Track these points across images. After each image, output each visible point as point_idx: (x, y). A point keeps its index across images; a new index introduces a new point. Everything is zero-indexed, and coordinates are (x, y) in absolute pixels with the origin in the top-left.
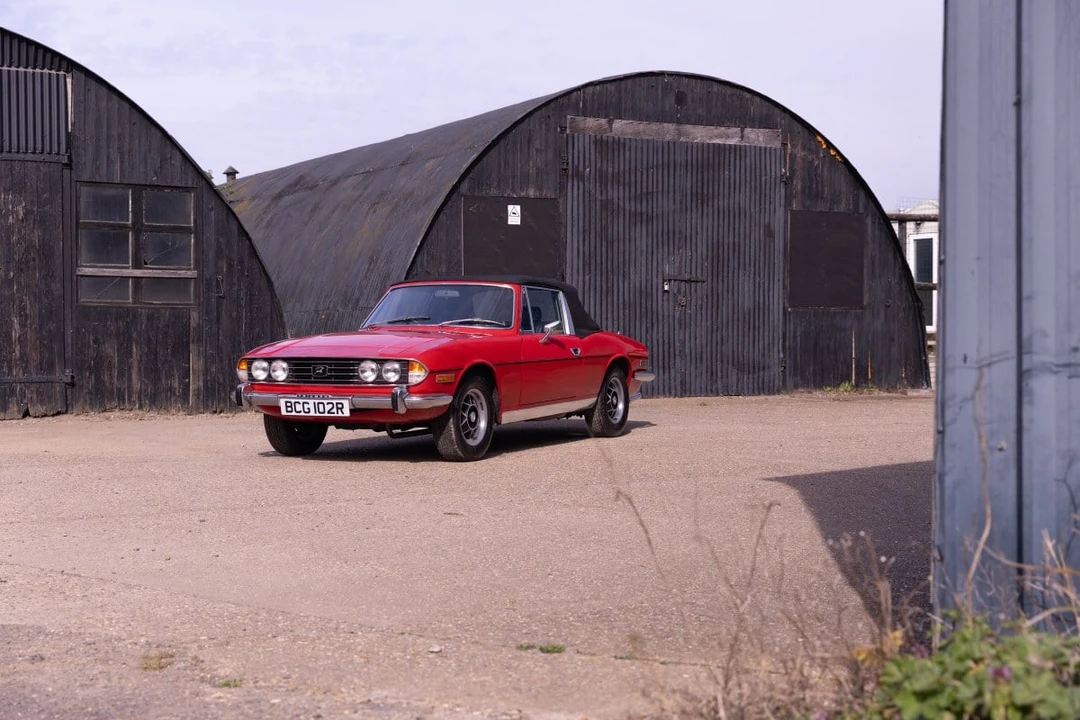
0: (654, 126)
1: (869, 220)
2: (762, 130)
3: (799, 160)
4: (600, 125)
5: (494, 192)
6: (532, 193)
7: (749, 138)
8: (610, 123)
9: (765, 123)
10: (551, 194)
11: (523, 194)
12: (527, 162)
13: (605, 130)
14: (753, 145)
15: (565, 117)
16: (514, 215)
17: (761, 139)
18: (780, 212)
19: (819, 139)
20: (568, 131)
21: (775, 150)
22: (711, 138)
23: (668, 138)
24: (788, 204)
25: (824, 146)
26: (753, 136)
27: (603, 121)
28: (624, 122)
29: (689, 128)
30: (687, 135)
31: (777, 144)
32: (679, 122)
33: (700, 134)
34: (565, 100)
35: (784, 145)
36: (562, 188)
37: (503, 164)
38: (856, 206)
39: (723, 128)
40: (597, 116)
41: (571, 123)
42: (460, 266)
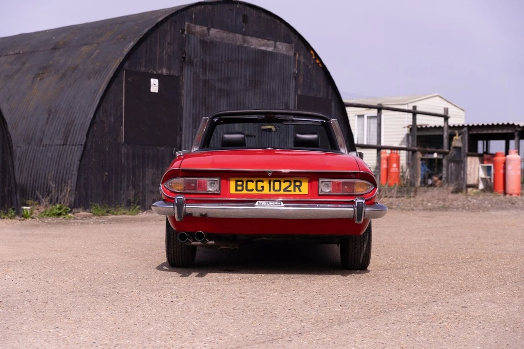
0: (231, 35)
1: (333, 104)
2: (285, 44)
3: (302, 64)
4: (203, 31)
5: (143, 69)
6: (165, 71)
7: (278, 48)
8: (209, 30)
9: (286, 40)
10: (175, 73)
11: (160, 72)
12: (162, 51)
13: (206, 34)
14: (280, 52)
15: (185, 23)
16: (155, 85)
17: (284, 49)
18: (293, 94)
19: (312, 52)
20: (186, 32)
21: (291, 57)
22: (259, 46)
23: (238, 43)
24: (296, 91)
25: (314, 57)
26: (280, 47)
27: (205, 28)
28: (216, 30)
29: (249, 38)
30: (248, 42)
31: (291, 54)
32: (244, 34)
33: (255, 43)
34: (185, 12)
35: (295, 54)
36: (182, 69)
37: (148, 50)
38: (328, 95)
39: (266, 41)
40: (201, 24)
41: (188, 27)
42: (122, 118)
